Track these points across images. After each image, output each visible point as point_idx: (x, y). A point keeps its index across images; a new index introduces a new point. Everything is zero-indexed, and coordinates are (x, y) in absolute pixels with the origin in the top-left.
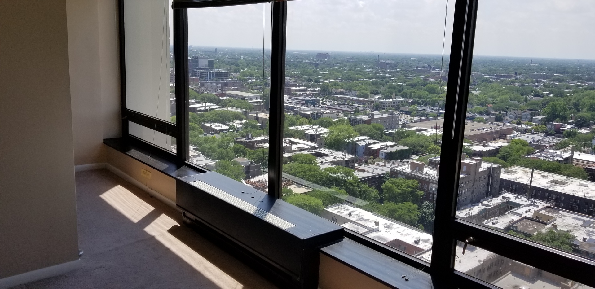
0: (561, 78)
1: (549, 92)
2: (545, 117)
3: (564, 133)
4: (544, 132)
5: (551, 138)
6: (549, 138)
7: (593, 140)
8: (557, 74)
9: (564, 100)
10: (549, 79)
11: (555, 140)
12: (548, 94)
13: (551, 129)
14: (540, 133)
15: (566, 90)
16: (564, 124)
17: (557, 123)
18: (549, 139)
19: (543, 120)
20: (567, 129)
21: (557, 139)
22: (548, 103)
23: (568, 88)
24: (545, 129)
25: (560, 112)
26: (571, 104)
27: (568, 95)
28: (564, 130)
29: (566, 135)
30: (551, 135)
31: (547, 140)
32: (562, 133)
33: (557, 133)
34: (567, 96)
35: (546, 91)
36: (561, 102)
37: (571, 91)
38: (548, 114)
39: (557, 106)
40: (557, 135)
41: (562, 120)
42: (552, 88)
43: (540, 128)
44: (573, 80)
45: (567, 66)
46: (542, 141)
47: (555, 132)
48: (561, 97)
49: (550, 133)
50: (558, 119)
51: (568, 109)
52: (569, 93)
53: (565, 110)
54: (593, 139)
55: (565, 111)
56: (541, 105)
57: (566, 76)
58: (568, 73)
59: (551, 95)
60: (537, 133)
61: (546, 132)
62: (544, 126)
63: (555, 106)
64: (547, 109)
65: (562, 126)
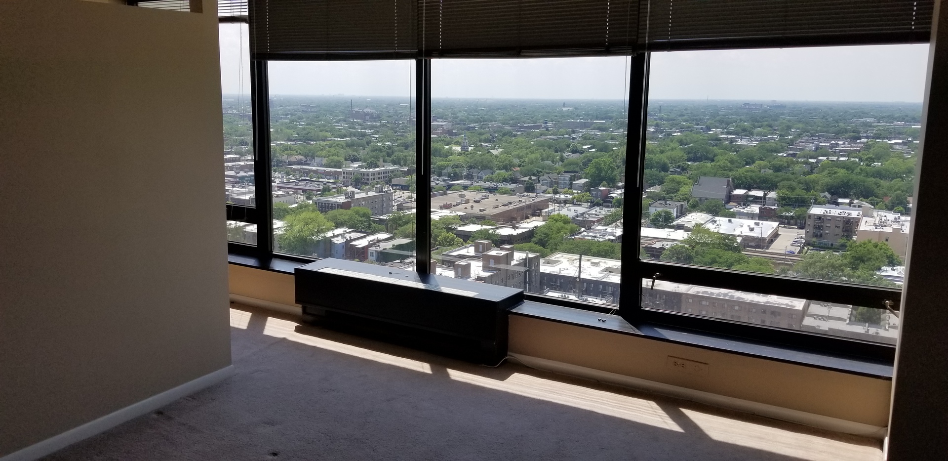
0: (604, 126)
1: (590, 146)
2: (587, 180)
3: (614, 201)
4: (589, 202)
5: (598, 209)
6: (596, 209)
7: (650, 208)
8: (597, 120)
9: (610, 155)
10: (588, 129)
11: (603, 211)
12: (589, 148)
13: (597, 197)
14: (583, 203)
15: (610, 142)
16: (612, 189)
17: (604, 188)
18: (596, 211)
19: (586, 185)
20: (616, 195)
21: (606, 209)
22: (590, 161)
23: (613, 139)
24: (589, 198)
25: (606, 172)
26: (618, 161)
27: (614, 148)
28: (613, 198)
29: (616, 204)
30: (598, 205)
31: (593, 212)
32: (611, 202)
33: (605, 202)
34: (613, 150)
35: (586, 145)
36: (606, 158)
37: (617, 143)
38: (591, 176)
39: (602, 165)
40: (604, 204)
41: (609, 184)
42: (593, 140)
43: (583, 197)
44: (619, 129)
45: (609, 109)
46: (588, 214)
47: (602, 202)
48: (606, 152)
49: (597, 203)
50: (604, 182)
51: (616, 168)
52: (615, 146)
53: (613, 169)
54: (650, 206)
55: (613, 171)
56: (581, 164)
57: (610, 123)
58: (611, 118)
59: (593, 150)
60: (580, 203)
61: (591, 202)
62: (588, 194)
63: (600, 164)
64: (590, 169)
65: (609, 192)
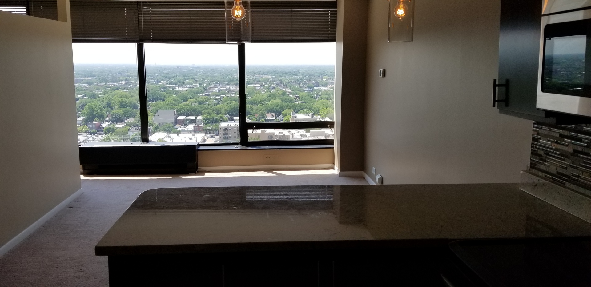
0: (90, 81)
1: (83, 95)
2: (84, 118)
3: (104, 130)
4: (87, 132)
5: (94, 136)
6: (93, 137)
7: (129, 132)
8: (85, 77)
9: (98, 101)
10: (80, 83)
11: (98, 137)
12: (82, 97)
13: (92, 128)
14: (83, 133)
15: (97, 92)
16: (102, 122)
17: (97, 122)
18: (93, 138)
19: (83, 121)
20: (106, 126)
21: (100, 136)
22: (84, 105)
23: (98, 89)
24: (87, 129)
25: (97, 111)
26: (104, 104)
27: (100, 96)
28: (103, 128)
29: (106, 132)
30: (94, 133)
31: (91, 139)
32: (102, 131)
33: (98, 131)
34: (99, 97)
35: (80, 95)
36: (95, 102)
37: (102, 92)
38: (87, 115)
39: (94, 107)
40: (98, 132)
41: (100, 119)
42: (84, 91)
43: (82, 129)
44: (101, 83)
45: (92, 70)
46: (87, 141)
47: (96, 131)
48: (95, 98)
49: (93, 132)
50: (96, 118)
51: (103, 108)
52: (100, 94)
53: (101, 109)
54: (129, 131)
55: (101, 111)
56: (78, 107)
57: (95, 79)
58: (94, 76)
59: (86, 98)
60: (81, 133)
61: (89, 132)
62: (86, 126)
63: (92, 106)
64: (86, 110)
65: (101, 124)
